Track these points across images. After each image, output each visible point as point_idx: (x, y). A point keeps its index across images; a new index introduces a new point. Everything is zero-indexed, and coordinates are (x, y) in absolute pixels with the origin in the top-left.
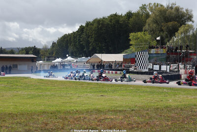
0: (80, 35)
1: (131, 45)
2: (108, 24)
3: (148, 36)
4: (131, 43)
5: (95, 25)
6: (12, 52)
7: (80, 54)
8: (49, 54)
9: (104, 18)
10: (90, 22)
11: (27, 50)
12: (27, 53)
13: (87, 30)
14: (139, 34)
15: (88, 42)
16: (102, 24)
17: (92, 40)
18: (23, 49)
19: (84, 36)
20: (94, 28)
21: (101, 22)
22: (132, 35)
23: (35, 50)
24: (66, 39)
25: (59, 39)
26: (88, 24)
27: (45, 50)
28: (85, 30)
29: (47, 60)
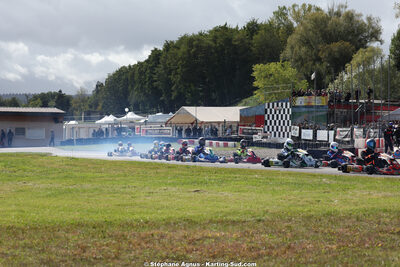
0: (152, 68)
1: (257, 88)
2: (210, 47)
3: (290, 72)
4: (255, 84)
5: (184, 48)
6: (14, 102)
7: (152, 106)
8: (91, 107)
9: (201, 34)
10: (172, 42)
11: (44, 99)
12: (45, 105)
13: (166, 58)
14: (273, 67)
15: (169, 83)
16: (197, 46)
17: (176, 79)
18: (36, 97)
19: (160, 69)
20: (180, 54)
21: (194, 43)
22: (258, 69)
23: (61, 100)
24: (124, 77)
25: (110, 77)
26: (168, 46)
27: (82, 98)
28: (162, 59)
29: (85, 119)
